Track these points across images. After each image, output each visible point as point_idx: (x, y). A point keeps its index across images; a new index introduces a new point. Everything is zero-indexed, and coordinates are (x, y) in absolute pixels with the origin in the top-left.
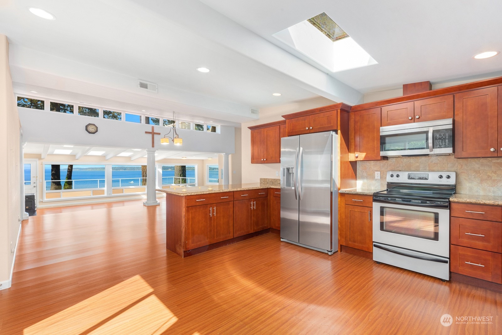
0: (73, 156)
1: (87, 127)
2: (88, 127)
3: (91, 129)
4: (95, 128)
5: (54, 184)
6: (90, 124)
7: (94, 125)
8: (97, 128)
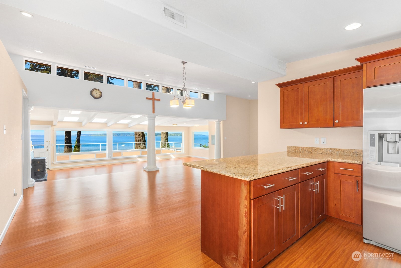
0: (80, 123)
1: (91, 91)
2: (93, 92)
3: (96, 94)
4: (100, 93)
5: (67, 147)
6: (94, 89)
7: (98, 90)
8: (102, 93)
